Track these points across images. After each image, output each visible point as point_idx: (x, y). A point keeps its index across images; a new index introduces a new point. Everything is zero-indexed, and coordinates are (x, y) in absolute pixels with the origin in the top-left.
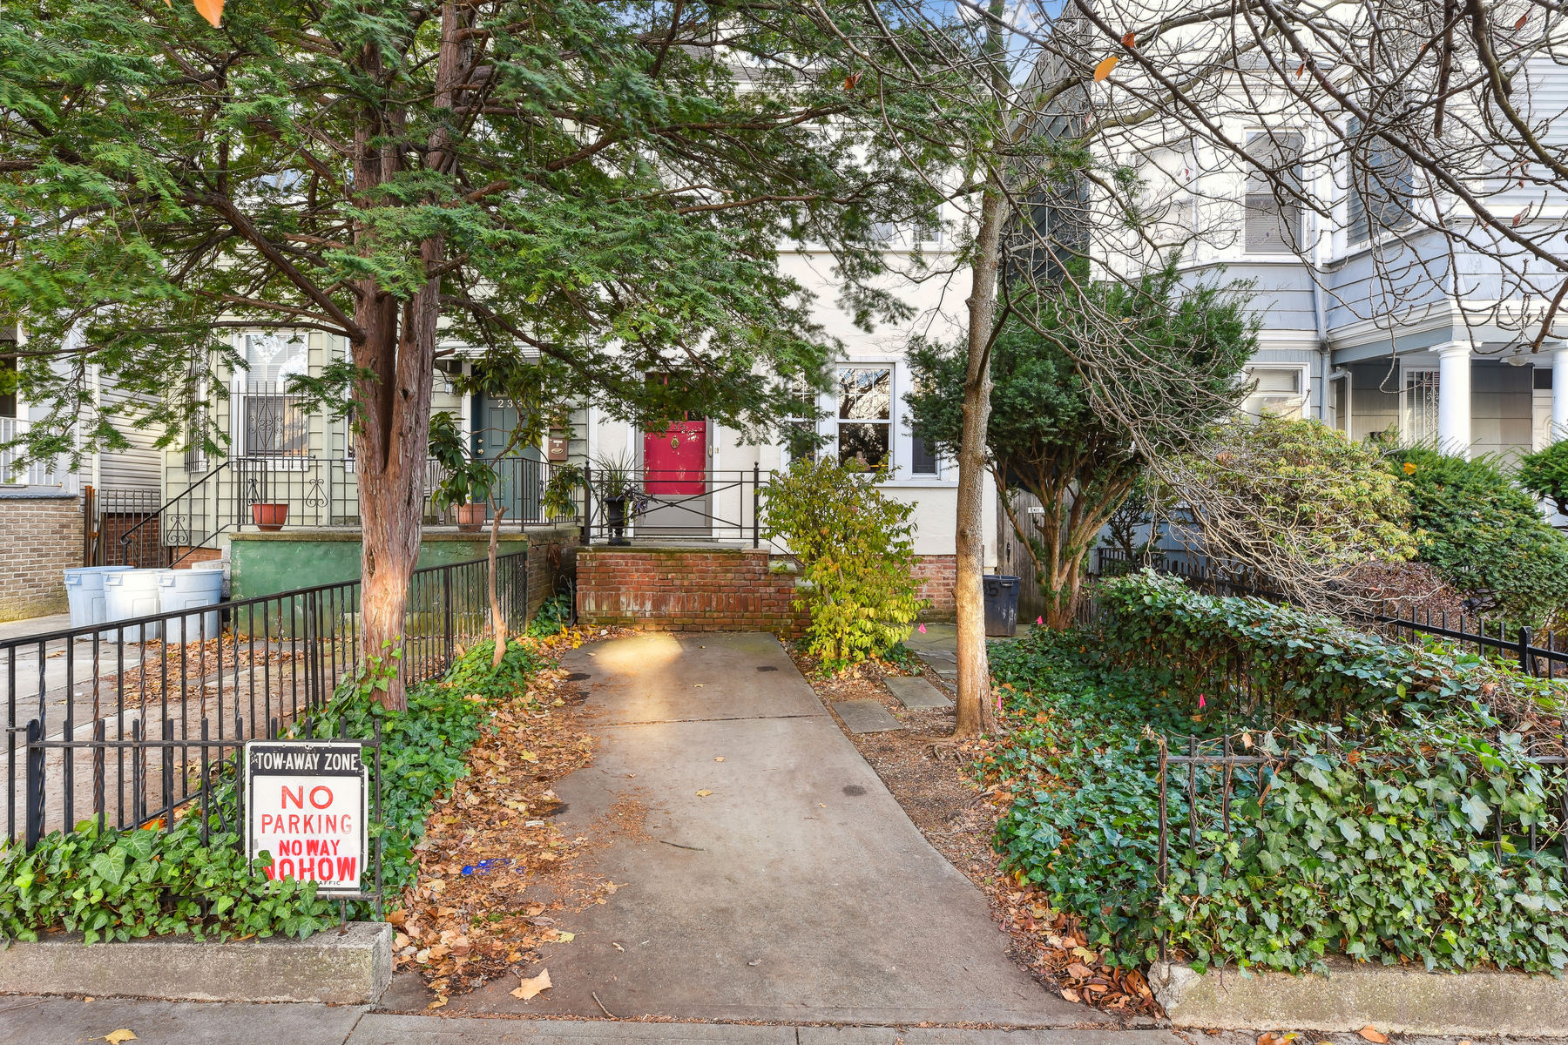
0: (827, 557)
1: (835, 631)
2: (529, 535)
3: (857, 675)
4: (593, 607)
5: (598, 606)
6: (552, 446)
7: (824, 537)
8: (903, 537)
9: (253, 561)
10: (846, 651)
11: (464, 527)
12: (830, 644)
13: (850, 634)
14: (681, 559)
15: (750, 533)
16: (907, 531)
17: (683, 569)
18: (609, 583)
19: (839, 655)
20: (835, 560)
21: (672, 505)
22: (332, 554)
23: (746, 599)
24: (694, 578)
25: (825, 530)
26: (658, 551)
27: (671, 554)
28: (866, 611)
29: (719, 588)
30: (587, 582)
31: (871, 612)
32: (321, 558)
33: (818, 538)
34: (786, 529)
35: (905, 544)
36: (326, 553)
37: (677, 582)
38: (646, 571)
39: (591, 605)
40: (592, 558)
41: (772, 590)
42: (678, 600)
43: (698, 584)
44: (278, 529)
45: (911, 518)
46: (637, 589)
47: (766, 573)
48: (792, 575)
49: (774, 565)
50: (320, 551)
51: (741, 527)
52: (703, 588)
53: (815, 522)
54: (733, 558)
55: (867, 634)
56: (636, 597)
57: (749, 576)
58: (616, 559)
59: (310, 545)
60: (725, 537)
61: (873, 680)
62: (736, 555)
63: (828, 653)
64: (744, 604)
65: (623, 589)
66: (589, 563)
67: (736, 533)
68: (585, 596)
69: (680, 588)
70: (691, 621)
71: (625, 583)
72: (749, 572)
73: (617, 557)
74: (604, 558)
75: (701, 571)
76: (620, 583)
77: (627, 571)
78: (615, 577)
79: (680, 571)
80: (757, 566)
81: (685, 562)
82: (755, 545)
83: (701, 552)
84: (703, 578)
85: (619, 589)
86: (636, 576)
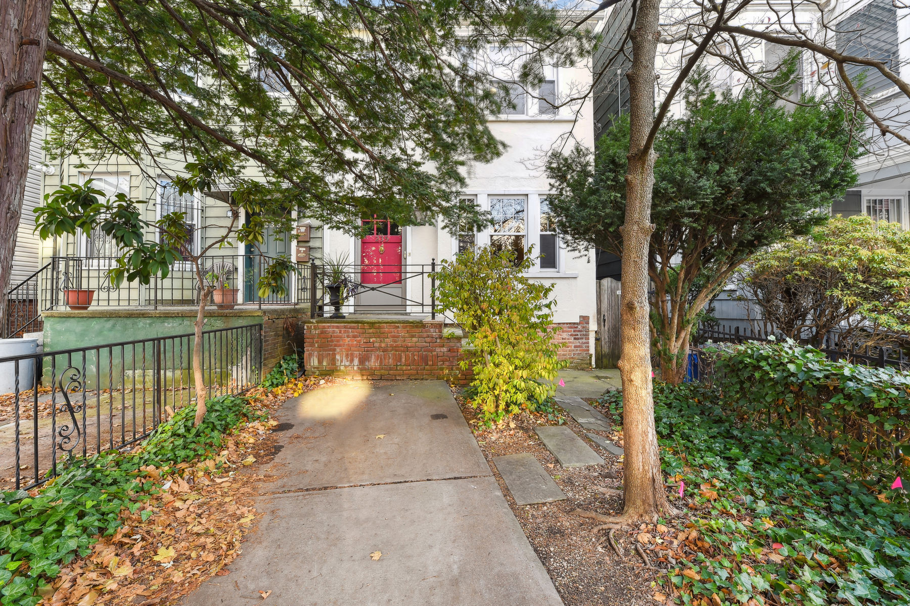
0: (486, 327)
1: (494, 389)
2: (265, 312)
3: (512, 425)
4: (316, 363)
5: (320, 362)
6: (298, 252)
7: (484, 312)
8: (545, 311)
9: (59, 333)
10: (502, 406)
11: (221, 306)
12: (490, 399)
13: (506, 391)
14: (379, 328)
15: (429, 309)
16: (548, 306)
17: (380, 335)
18: (327, 346)
19: (497, 406)
20: (493, 330)
21: (373, 289)
22: (118, 327)
23: (426, 356)
24: (389, 341)
25: (485, 306)
26: (362, 322)
27: (372, 324)
28: (520, 373)
29: (407, 349)
30: (312, 345)
31: (525, 373)
32: (110, 330)
33: (479, 312)
34: (454, 305)
35: (547, 316)
36: (114, 326)
37: (377, 345)
38: (354, 337)
39: (314, 362)
40: (315, 328)
41: (445, 349)
42: (378, 357)
43: (392, 346)
44: (86, 308)
45: (551, 296)
46: (348, 350)
47: (441, 337)
48: (459, 339)
49: (446, 332)
50: (109, 324)
51: (422, 305)
52: (395, 348)
53: (476, 299)
54: (417, 327)
55: (521, 391)
56: (347, 355)
57: (428, 340)
58: (333, 329)
59: (102, 320)
60: (414, 312)
61: (526, 430)
62: (420, 325)
63: (489, 407)
64: (425, 359)
65: (338, 350)
66: (313, 332)
67: (419, 309)
68: (310, 355)
69: (379, 348)
70: (386, 372)
71: (340, 346)
72: (428, 337)
73: (333, 327)
74: (324, 328)
75: (394, 337)
76: (336, 345)
77: (341, 337)
78: (332, 341)
79: (379, 337)
80: (434, 333)
81: (382, 330)
82: (433, 317)
83: (395, 322)
84: (395, 342)
85: (335, 350)
86: (347, 341)
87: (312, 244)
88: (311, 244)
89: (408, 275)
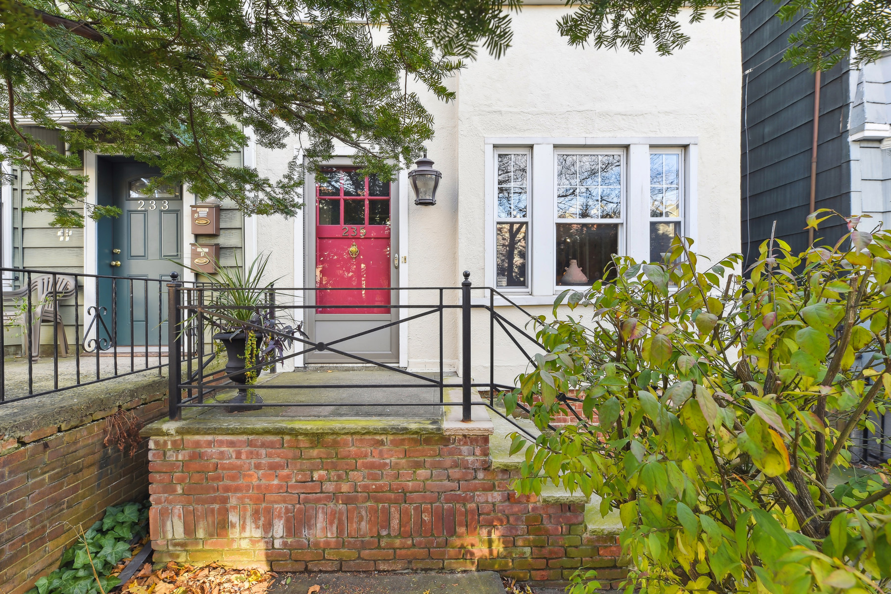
4: (179, 532)
5: (189, 530)
6: (195, 255)
14: (335, 444)
17: (339, 463)
18: (207, 490)
21: (321, 347)
23: (452, 513)
24: (359, 477)
26: (293, 432)
27: (317, 438)
29: (404, 496)
30: (169, 488)
37: (329, 487)
38: (274, 467)
39: (175, 529)
40: (177, 447)
41: (496, 496)
42: (332, 517)
43: (366, 488)
46: (257, 500)
47: (486, 467)
49: (499, 452)
51: (440, 385)
52: (372, 495)
54: (428, 443)
56: (256, 514)
57: (455, 473)
58: (220, 447)
62: (435, 438)
64: (447, 521)
65: (233, 501)
66: (172, 456)
68: (165, 514)
69: (334, 496)
70: (354, 554)
71: (237, 489)
72: (456, 465)
73: (221, 444)
74: (197, 444)
75: (372, 466)
76: (227, 489)
77: (239, 468)
78: (219, 478)
79: (335, 467)
80: (470, 456)
81: (343, 451)
82: (467, 417)
83: (376, 432)
84: (375, 478)
85: (225, 500)
86: (256, 478)
87: (224, 240)
88: (222, 241)
89: (404, 313)
